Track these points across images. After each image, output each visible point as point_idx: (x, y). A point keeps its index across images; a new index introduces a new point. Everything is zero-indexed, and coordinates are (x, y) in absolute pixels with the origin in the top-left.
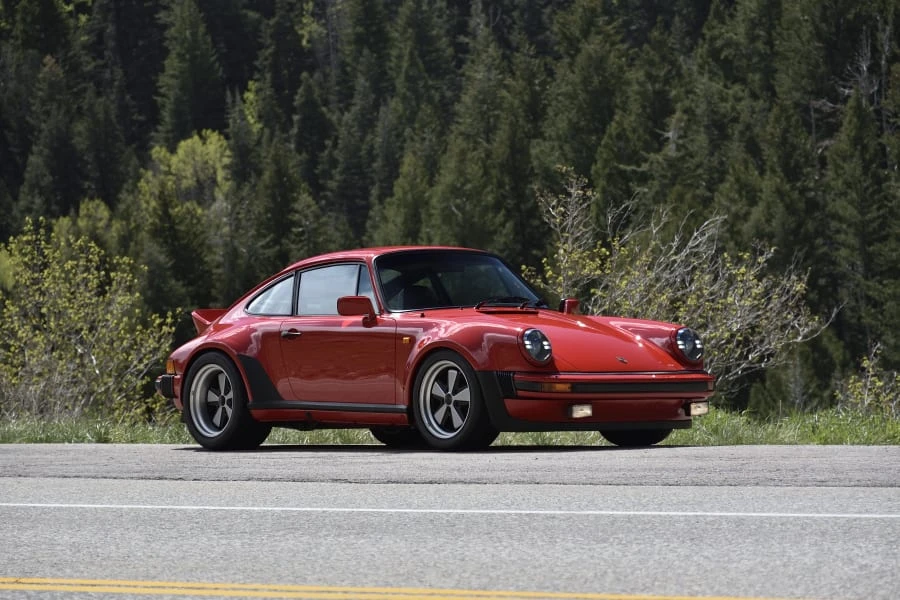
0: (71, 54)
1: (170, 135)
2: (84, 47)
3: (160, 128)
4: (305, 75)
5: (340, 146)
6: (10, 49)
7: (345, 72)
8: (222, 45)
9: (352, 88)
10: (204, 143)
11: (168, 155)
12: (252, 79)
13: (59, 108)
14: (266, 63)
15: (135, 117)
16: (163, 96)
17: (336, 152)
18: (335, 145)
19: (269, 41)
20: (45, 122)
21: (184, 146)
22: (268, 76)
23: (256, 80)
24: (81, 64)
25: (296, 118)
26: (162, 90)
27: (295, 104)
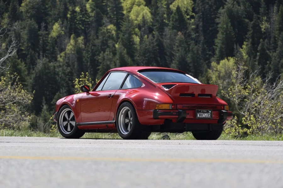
0: (188, 32)
1: (218, 58)
2: (192, 29)
3: (215, 56)
4: (261, 40)
5: (272, 63)
6: (168, 30)
7: (275, 40)
8: (237, 30)
9: (277, 45)
10: (229, 62)
11: (217, 65)
12: (245, 41)
13: (182, 49)
14: (250, 36)
15: (207, 52)
16: (217, 46)
17: (270, 65)
18: (270, 63)
19: (251, 29)
20: (177, 53)
21: (222, 62)
22: (250, 40)
23: (246, 42)
24: (191, 35)
25: (258, 54)
26: (216, 44)
27: (258, 49)
